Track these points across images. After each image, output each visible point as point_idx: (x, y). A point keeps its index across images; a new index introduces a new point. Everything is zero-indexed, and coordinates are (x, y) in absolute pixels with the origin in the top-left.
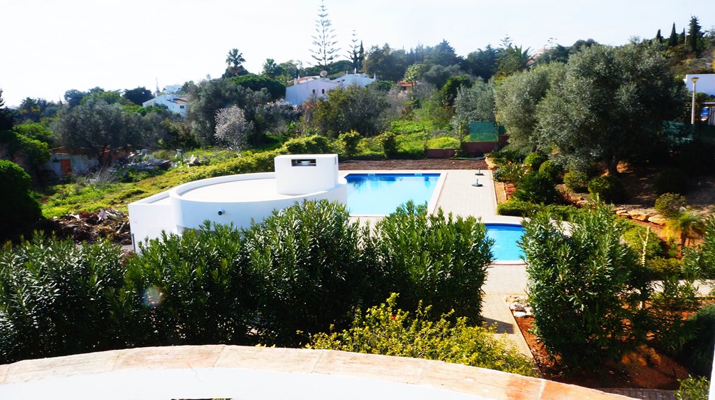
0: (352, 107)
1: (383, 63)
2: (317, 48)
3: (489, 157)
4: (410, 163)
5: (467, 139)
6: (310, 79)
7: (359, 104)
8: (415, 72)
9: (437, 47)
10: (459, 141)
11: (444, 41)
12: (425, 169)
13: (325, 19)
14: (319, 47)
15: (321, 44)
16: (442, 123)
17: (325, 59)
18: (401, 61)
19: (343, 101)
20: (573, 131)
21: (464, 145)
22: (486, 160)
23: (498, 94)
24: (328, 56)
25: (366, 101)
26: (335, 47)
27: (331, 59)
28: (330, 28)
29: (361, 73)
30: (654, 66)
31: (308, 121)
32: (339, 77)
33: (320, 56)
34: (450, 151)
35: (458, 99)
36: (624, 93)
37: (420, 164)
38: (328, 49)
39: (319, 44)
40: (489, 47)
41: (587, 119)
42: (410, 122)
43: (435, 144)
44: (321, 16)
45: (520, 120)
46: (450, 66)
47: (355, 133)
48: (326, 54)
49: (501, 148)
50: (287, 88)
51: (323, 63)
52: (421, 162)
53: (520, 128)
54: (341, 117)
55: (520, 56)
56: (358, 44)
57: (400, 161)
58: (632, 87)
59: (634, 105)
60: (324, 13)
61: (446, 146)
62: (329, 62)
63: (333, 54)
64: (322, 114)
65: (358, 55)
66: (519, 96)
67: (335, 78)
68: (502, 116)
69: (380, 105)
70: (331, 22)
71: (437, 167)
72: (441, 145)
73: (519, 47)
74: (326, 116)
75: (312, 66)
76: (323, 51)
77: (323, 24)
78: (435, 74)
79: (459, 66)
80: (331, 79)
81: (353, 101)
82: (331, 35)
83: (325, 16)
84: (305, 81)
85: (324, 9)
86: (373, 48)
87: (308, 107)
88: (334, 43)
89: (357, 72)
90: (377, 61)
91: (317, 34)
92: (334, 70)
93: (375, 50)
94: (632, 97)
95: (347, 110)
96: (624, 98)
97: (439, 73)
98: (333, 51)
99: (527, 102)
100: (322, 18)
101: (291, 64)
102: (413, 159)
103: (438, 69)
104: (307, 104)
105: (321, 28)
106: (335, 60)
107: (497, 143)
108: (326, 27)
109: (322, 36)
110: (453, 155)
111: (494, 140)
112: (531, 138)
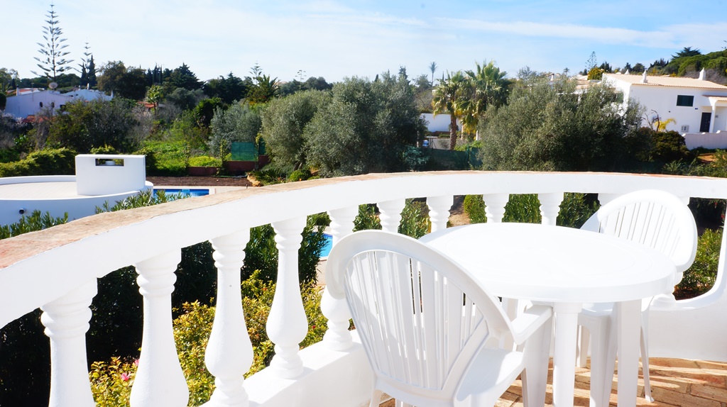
0: (98, 122)
1: (121, 80)
2: (44, 57)
3: (251, 175)
4: (173, 179)
5: (228, 157)
6: (36, 90)
7: (105, 120)
8: (158, 92)
9: (177, 70)
10: (221, 160)
11: (184, 65)
12: (190, 185)
13: (55, 26)
14: (48, 56)
15: (49, 53)
16: (199, 143)
17: (54, 70)
18: (141, 80)
19: (88, 115)
20: (339, 149)
21: (225, 163)
22: (248, 178)
23: (265, 115)
24: (58, 67)
25: (113, 118)
26: (66, 58)
27: (61, 70)
28: (61, 37)
29: (96, 89)
30: (401, 98)
31: (42, 134)
32: (72, 90)
33: (49, 66)
34: (212, 170)
35: (215, 120)
36: (382, 119)
37: (184, 180)
38: (58, 59)
39: (46, 52)
40: (231, 75)
41: (352, 139)
42: (159, 142)
43: (196, 162)
44: (50, 22)
45: (287, 140)
46: (193, 90)
47: (109, 147)
48: (56, 64)
49: (261, 167)
50: (7, 99)
51: (51, 74)
52: (184, 179)
53: (286, 147)
54: (85, 132)
55: (268, 85)
56: (89, 57)
57: (162, 178)
58: (388, 113)
59: (388, 128)
60: (54, 20)
61: (207, 164)
62: (58, 74)
63: (64, 66)
64: (61, 128)
65: (88, 71)
66: (286, 117)
67: (66, 92)
68: (269, 135)
69: (129, 122)
70: (62, 31)
71: (202, 183)
72: (202, 163)
73: (267, 77)
74: (66, 130)
75: (38, 77)
76: (51, 61)
77: (52, 32)
78: (179, 97)
79: (202, 91)
80: (62, 92)
81: (97, 115)
82: (62, 44)
83: (56, 23)
84: (30, 92)
85: (54, 15)
86: (110, 63)
87: (41, 120)
88: (65, 54)
89: (90, 88)
90: (115, 78)
91: (45, 42)
92: (65, 82)
93: (111, 66)
94: (388, 122)
95: (91, 124)
96: (382, 122)
97: (183, 96)
98: (64, 62)
99: (293, 123)
100: (51, 25)
101: (4, 72)
102: (175, 176)
103: (182, 92)
104: (42, 116)
105: (50, 36)
106: (67, 73)
107: (258, 163)
108: (56, 36)
109: (51, 44)
110: (215, 173)
111: (254, 160)
112: (297, 156)
